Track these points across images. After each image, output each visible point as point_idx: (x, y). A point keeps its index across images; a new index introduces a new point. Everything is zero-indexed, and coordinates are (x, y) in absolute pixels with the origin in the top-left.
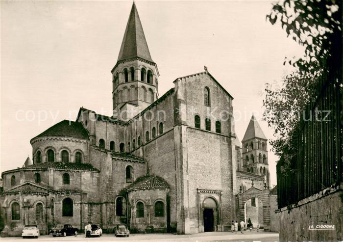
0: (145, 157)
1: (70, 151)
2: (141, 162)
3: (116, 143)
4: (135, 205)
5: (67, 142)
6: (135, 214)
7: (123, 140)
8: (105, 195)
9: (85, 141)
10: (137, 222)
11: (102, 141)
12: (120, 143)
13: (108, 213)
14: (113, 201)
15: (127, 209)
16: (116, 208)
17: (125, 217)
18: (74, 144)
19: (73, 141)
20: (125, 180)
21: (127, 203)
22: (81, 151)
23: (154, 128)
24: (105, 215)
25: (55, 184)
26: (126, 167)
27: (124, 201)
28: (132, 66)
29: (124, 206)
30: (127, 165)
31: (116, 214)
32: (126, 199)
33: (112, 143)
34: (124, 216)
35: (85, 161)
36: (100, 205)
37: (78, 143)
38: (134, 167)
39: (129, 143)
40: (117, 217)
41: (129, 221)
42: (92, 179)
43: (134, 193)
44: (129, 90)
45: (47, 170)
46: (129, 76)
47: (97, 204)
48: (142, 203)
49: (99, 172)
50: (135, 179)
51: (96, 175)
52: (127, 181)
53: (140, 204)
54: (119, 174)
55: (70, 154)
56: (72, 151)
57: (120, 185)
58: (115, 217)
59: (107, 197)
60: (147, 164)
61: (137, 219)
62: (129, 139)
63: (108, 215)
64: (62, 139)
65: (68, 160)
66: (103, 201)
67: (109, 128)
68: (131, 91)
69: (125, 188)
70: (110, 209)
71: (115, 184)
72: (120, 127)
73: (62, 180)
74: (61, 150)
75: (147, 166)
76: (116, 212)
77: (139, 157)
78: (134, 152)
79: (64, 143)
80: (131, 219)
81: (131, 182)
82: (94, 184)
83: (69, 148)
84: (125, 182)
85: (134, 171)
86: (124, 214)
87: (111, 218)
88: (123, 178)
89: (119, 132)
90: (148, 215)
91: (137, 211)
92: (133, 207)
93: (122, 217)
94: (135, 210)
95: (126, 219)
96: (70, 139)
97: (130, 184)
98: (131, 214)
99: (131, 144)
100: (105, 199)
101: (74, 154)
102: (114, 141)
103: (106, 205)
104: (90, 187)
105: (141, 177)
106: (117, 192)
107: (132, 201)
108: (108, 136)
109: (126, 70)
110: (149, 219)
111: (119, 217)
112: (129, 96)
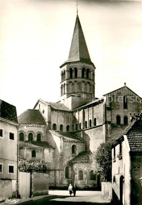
0: (84, 138)
1: (34, 133)
2: (81, 142)
3: (64, 126)
4: (77, 172)
5: (32, 127)
6: (78, 178)
7: (69, 123)
8: (58, 165)
9: (44, 126)
10: (79, 183)
11: (55, 125)
12: (67, 125)
13: (60, 177)
14: (63, 169)
15: (72, 174)
16: (65, 174)
17: (71, 180)
18: (36, 128)
19: (36, 127)
20: (71, 155)
21: (72, 170)
22: (41, 133)
23: (90, 120)
24: (58, 178)
25: (27, 157)
26: (72, 146)
27: (70, 169)
28: (75, 67)
29: (70, 172)
30: (72, 145)
31: (65, 177)
32: (71, 167)
33: (61, 126)
34: (70, 178)
35: (43, 139)
36: (54, 171)
37: (39, 128)
38: (77, 146)
39: (73, 126)
40: (65, 180)
41: (73, 182)
42: (50, 154)
43: (77, 164)
44: (73, 84)
45: (23, 148)
46: (74, 74)
47: (53, 170)
48: (82, 171)
49: (54, 149)
50: (77, 154)
51: (52, 151)
52: (72, 155)
53: (81, 172)
54: (67, 151)
55: (34, 135)
56: (35, 133)
57: (68, 158)
58: (64, 180)
59: (60, 166)
60: (86, 143)
61: (79, 181)
62: (73, 123)
63: (60, 178)
64: (29, 125)
65: (33, 139)
66: (57, 169)
67: (60, 115)
68: (74, 85)
69: (71, 160)
70: (62, 174)
71: (65, 157)
72: (67, 114)
73: (31, 155)
74: (28, 133)
75: (86, 145)
76: (65, 176)
77: (80, 137)
78: (77, 133)
79: (30, 128)
80: (75, 181)
81: (74, 156)
82: (51, 157)
83: (34, 131)
84: (71, 156)
85: (77, 148)
86: (70, 177)
87: (62, 180)
88: (70, 154)
89: (66, 117)
90: (86, 179)
91: (79, 176)
92: (76, 174)
93: (69, 179)
94: (77, 175)
95: (71, 181)
96: (34, 125)
97: (74, 157)
98: (75, 178)
99: (75, 127)
100: (58, 168)
101: (36, 135)
102: (63, 124)
103: (59, 172)
104: (48, 159)
105: (81, 152)
106: (66, 163)
107: (76, 169)
108: (59, 121)
109: (71, 69)
110: (87, 181)
111: (67, 179)
112: (73, 89)
